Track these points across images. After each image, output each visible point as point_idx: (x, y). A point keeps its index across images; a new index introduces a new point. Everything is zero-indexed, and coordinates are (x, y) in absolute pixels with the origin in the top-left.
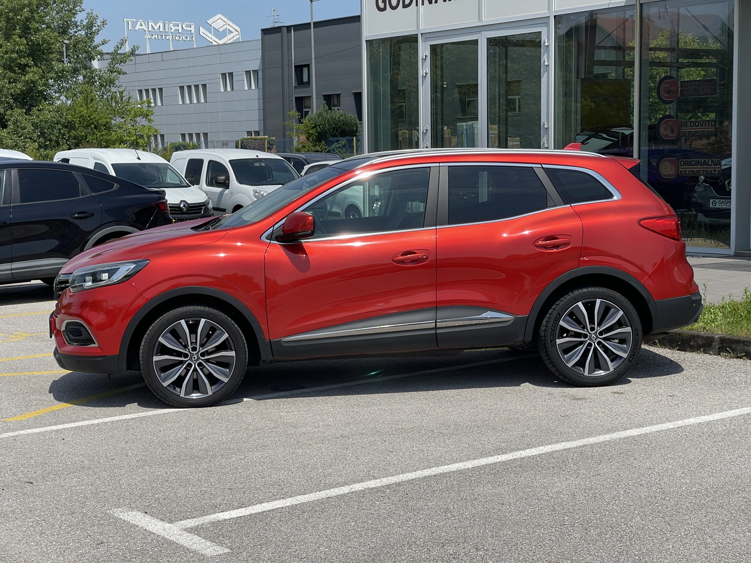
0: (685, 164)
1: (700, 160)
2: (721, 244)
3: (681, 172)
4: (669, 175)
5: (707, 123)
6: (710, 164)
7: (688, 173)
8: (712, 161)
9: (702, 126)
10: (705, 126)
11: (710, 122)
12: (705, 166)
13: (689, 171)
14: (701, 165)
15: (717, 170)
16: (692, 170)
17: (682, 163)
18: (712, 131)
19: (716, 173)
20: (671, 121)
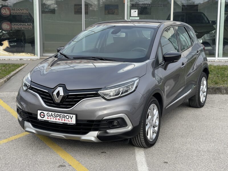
0: (14, 25)
1: (22, 24)
2: (33, 55)
3: (13, 28)
4: (7, 29)
5: (24, 10)
6: (26, 25)
7: (16, 28)
8: (27, 24)
9: (22, 10)
10: (23, 10)
11: (26, 10)
12: (24, 26)
13: (17, 28)
14: (22, 25)
15: (30, 27)
16: (18, 27)
17: (13, 25)
18: (27, 13)
19: (30, 28)
20: (6, 8)
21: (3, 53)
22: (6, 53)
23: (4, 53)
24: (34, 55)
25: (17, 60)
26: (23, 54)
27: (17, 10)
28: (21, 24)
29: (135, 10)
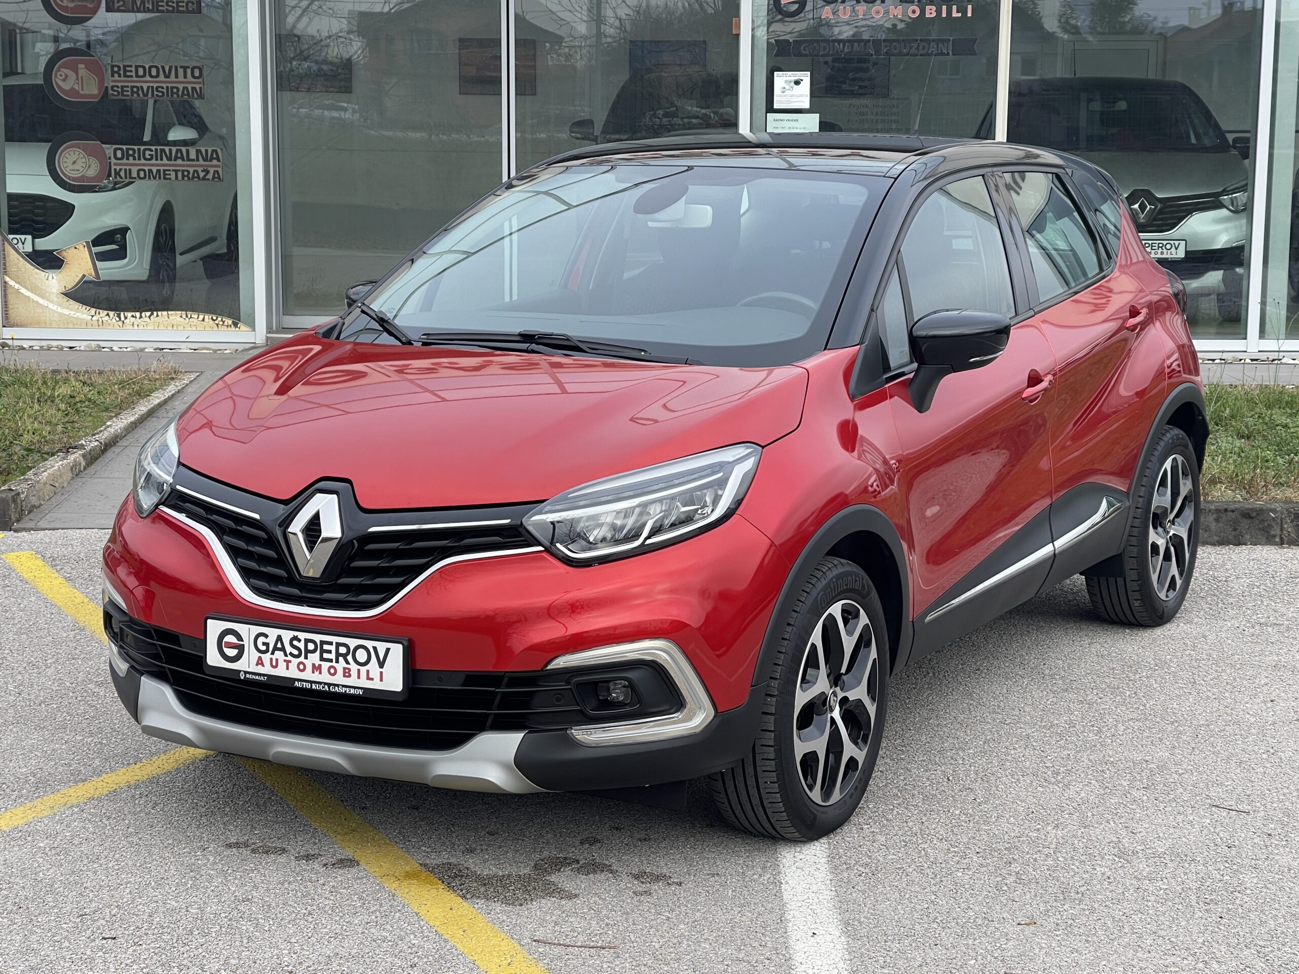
0: (126, 155)
1: (167, 149)
2: (229, 321)
3: (117, 173)
4: (82, 178)
5: (181, 71)
6: (193, 155)
7: (134, 175)
8: (198, 153)
9: (167, 76)
10: (177, 77)
11: (189, 71)
12: (179, 162)
13: (139, 171)
14: (169, 159)
15: (212, 170)
16: (146, 168)
17: (119, 154)
18: (194, 89)
19: (210, 176)
20: (81, 62)
21: (60, 310)
22: (82, 313)
23: (67, 312)
24: (235, 325)
25: (142, 350)
26: (175, 317)
27: (141, 72)
28: (163, 151)
29: (798, 75)
